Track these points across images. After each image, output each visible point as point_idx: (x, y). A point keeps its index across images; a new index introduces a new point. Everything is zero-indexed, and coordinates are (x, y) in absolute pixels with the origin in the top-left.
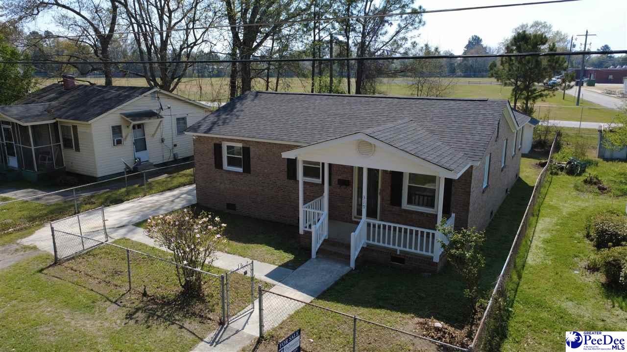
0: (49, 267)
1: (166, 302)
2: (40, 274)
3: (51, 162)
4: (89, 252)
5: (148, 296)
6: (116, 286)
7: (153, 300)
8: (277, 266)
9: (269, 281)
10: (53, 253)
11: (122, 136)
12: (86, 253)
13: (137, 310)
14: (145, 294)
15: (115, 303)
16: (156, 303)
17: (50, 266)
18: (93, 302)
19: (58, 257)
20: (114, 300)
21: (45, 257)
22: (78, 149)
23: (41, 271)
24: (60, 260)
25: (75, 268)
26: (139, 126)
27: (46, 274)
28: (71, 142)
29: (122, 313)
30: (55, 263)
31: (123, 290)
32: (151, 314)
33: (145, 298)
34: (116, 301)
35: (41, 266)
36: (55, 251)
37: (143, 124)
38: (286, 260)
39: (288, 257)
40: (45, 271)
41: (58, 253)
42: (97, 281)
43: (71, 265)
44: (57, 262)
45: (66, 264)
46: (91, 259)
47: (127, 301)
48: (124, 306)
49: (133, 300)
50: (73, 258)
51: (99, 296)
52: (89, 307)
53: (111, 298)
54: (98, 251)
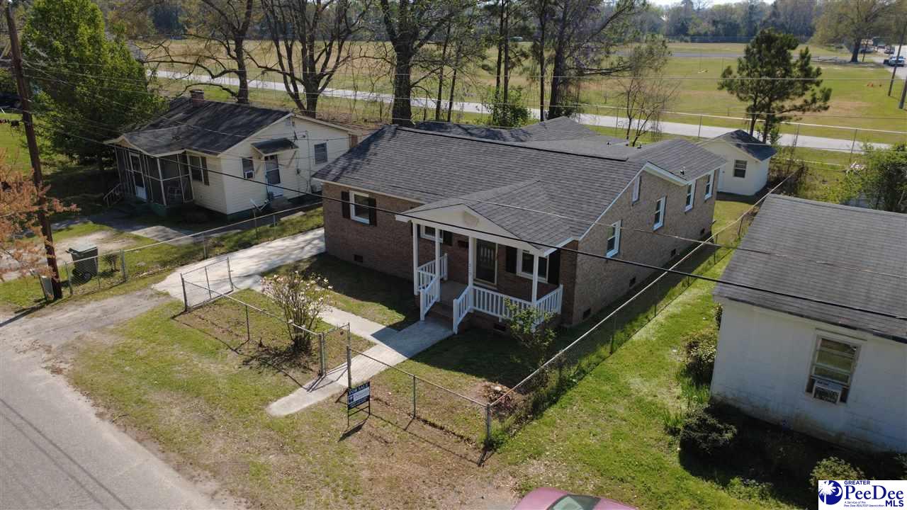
0: (180, 315)
1: (278, 354)
2: (173, 321)
3: (180, 195)
4: (215, 301)
5: (264, 347)
6: (237, 335)
7: (267, 350)
8: (384, 327)
9: (373, 340)
10: (184, 300)
11: (253, 170)
12: (213, 303)
13: (253, 358)
14: (261, 345)
15: (235, 350)
16: (269, 353)
17: (182, 313)
18: (217, 349)
19: (188, 305)
20: (234, 349)
21: (175, 304)
22: (207, 183)
23: (173, 317)
24: (190, 308)
25: (203, 316)
26: (272, 157)
27: (178, 321)
28: (201, 175)
29: (240, 359)
30: (186, 311)
31: (243, 340)
32: (264, 362)
33: (260, 349)
34: (236, 349)
35: (174, 313)
36: (186, 300)
37: (276, 155)
38: (397, 320)
39: (398, 317)
40: (177, 318)
41: (188, 302)
42: (221, 330)
43: (199, 314)
44: (187, 310)
45: (195, 313)
46: (217, 308)
47: (245, 349)
48: (242, 354)
49: (251, 349)
50: (201, 307)
51: (222, 344)
52: (213, 353)
53: (232, 347)
54: (223, 301)
